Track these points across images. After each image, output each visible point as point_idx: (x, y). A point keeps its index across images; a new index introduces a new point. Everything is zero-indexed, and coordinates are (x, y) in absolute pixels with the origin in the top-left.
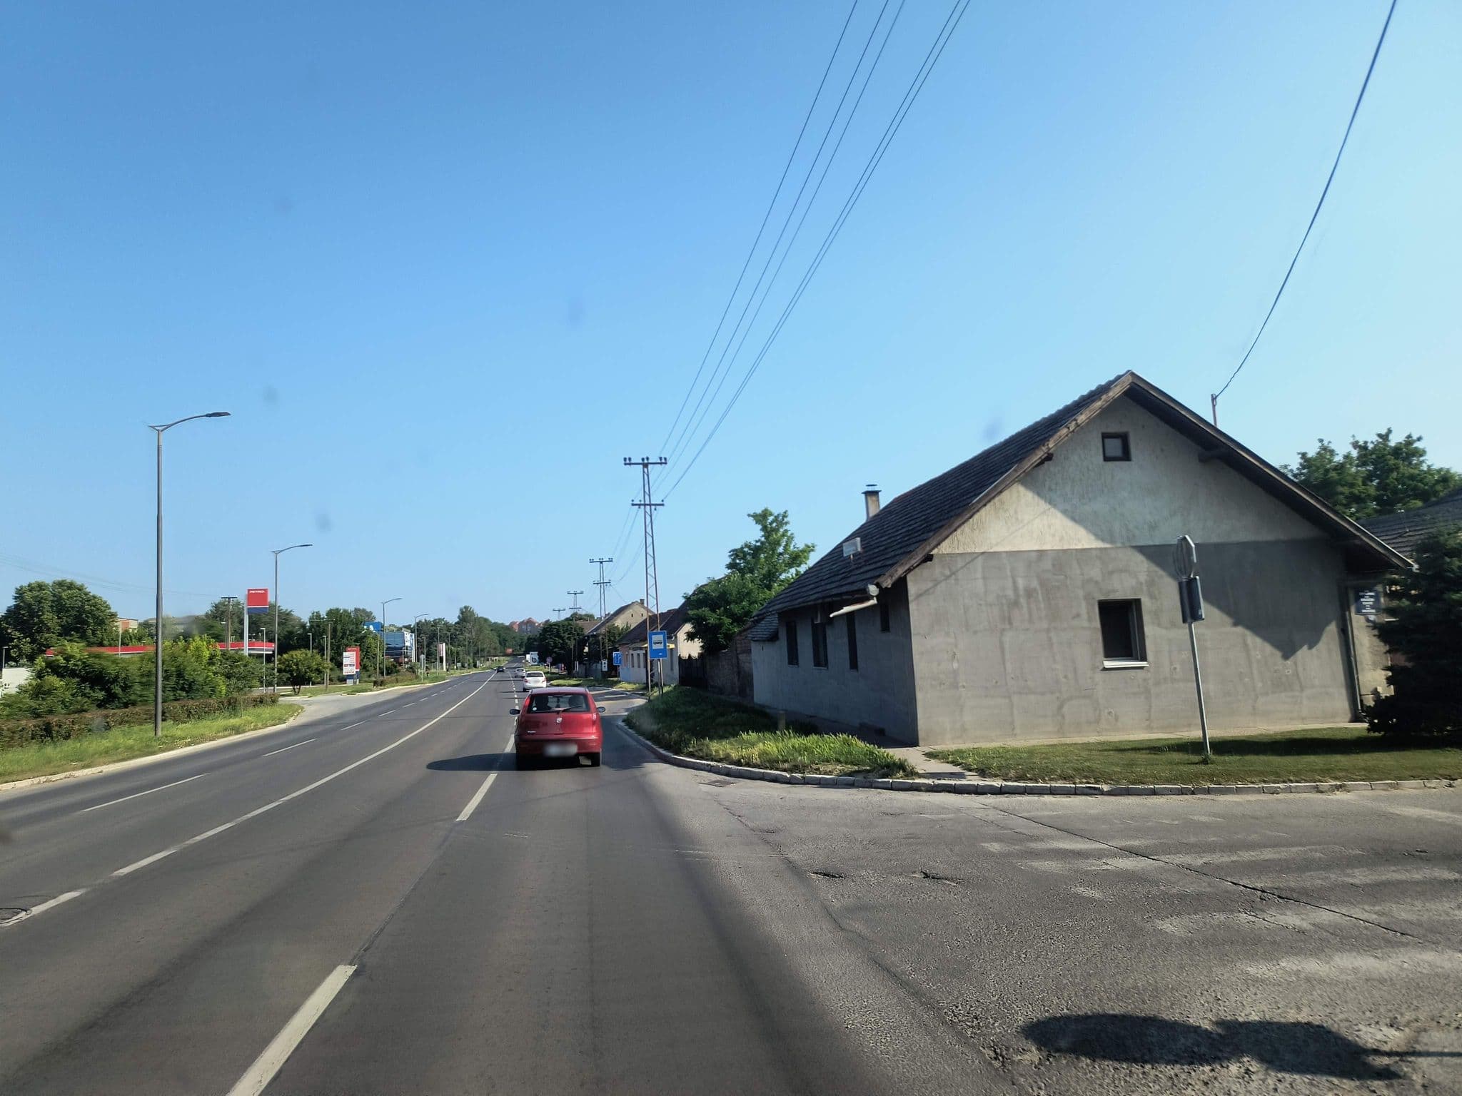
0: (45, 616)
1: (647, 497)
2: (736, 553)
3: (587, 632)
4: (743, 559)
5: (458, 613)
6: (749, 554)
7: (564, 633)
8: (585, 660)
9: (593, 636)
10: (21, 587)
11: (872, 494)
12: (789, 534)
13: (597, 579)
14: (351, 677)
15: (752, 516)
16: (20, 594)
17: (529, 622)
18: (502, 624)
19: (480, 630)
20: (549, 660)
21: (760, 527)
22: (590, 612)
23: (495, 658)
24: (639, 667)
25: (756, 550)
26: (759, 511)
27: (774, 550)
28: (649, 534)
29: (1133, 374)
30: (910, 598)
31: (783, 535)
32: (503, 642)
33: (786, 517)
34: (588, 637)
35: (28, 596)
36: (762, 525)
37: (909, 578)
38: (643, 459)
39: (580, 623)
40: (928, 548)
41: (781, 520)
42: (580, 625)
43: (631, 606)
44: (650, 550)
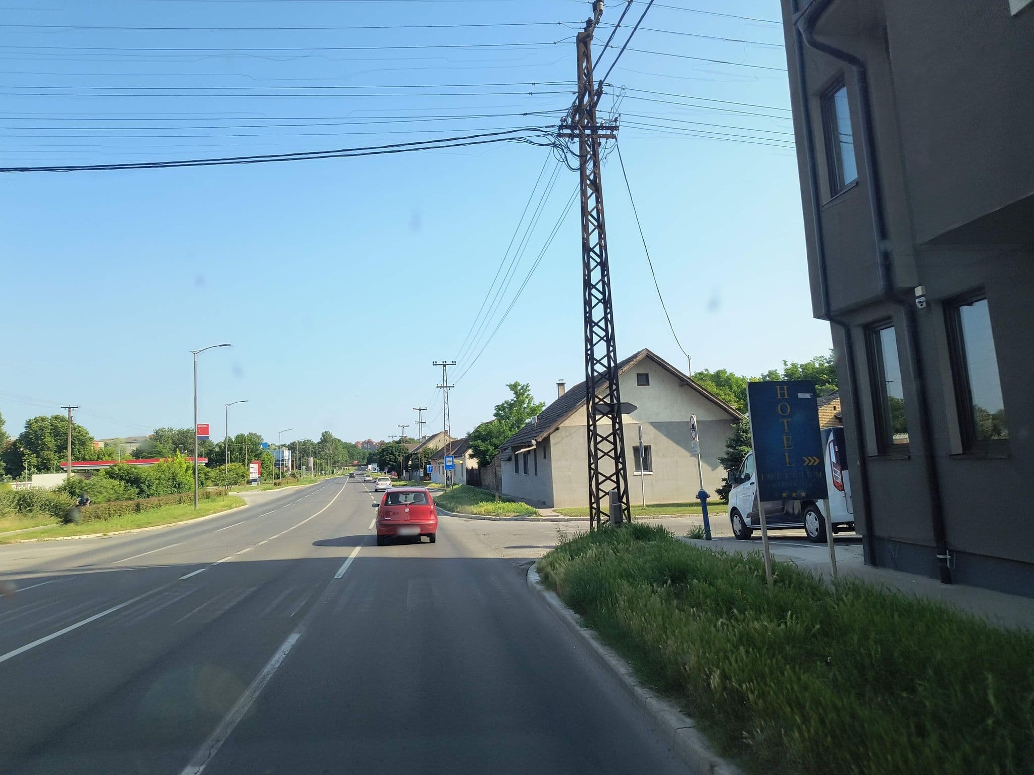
0: (46, 440)
1: (445, 383)
2: (499, 408)
3: (410, 451)
4: (503, 411)
5: (321, 436)
6: (507, 408)
7: (396, 452)
8: (410, 469)
9: (416, 454)
10: (30, 420)
11: (561, 385)
12: (530, 396)
13: (418, 420)
14: (255, 480)
15: (509, 386)
16: (29, 425)
17: (369, 442)
18: (350, 443)
19: (336, 448)
20: (386, 469)
21: (513, 392)
22: (412, 437)
23: (346, 468)
24: (443, 474)
25: (511, 406)
26: (513, 383)
27: (521, 406)
28: (446, 402)
29: (647, 350)
30: (551, 445)
31: (527, 397)
32: (351, 456)
33: (528, 387)
34: (411, 454)
35: (34, 426)
36: (514, 391)
37: (551, 436)
38: (443, 362)
39: (406, 445)
40: (558, 424)
41: (525, 388)
42: (406, 447)
43: (439, 435)
44: (446, 412)
